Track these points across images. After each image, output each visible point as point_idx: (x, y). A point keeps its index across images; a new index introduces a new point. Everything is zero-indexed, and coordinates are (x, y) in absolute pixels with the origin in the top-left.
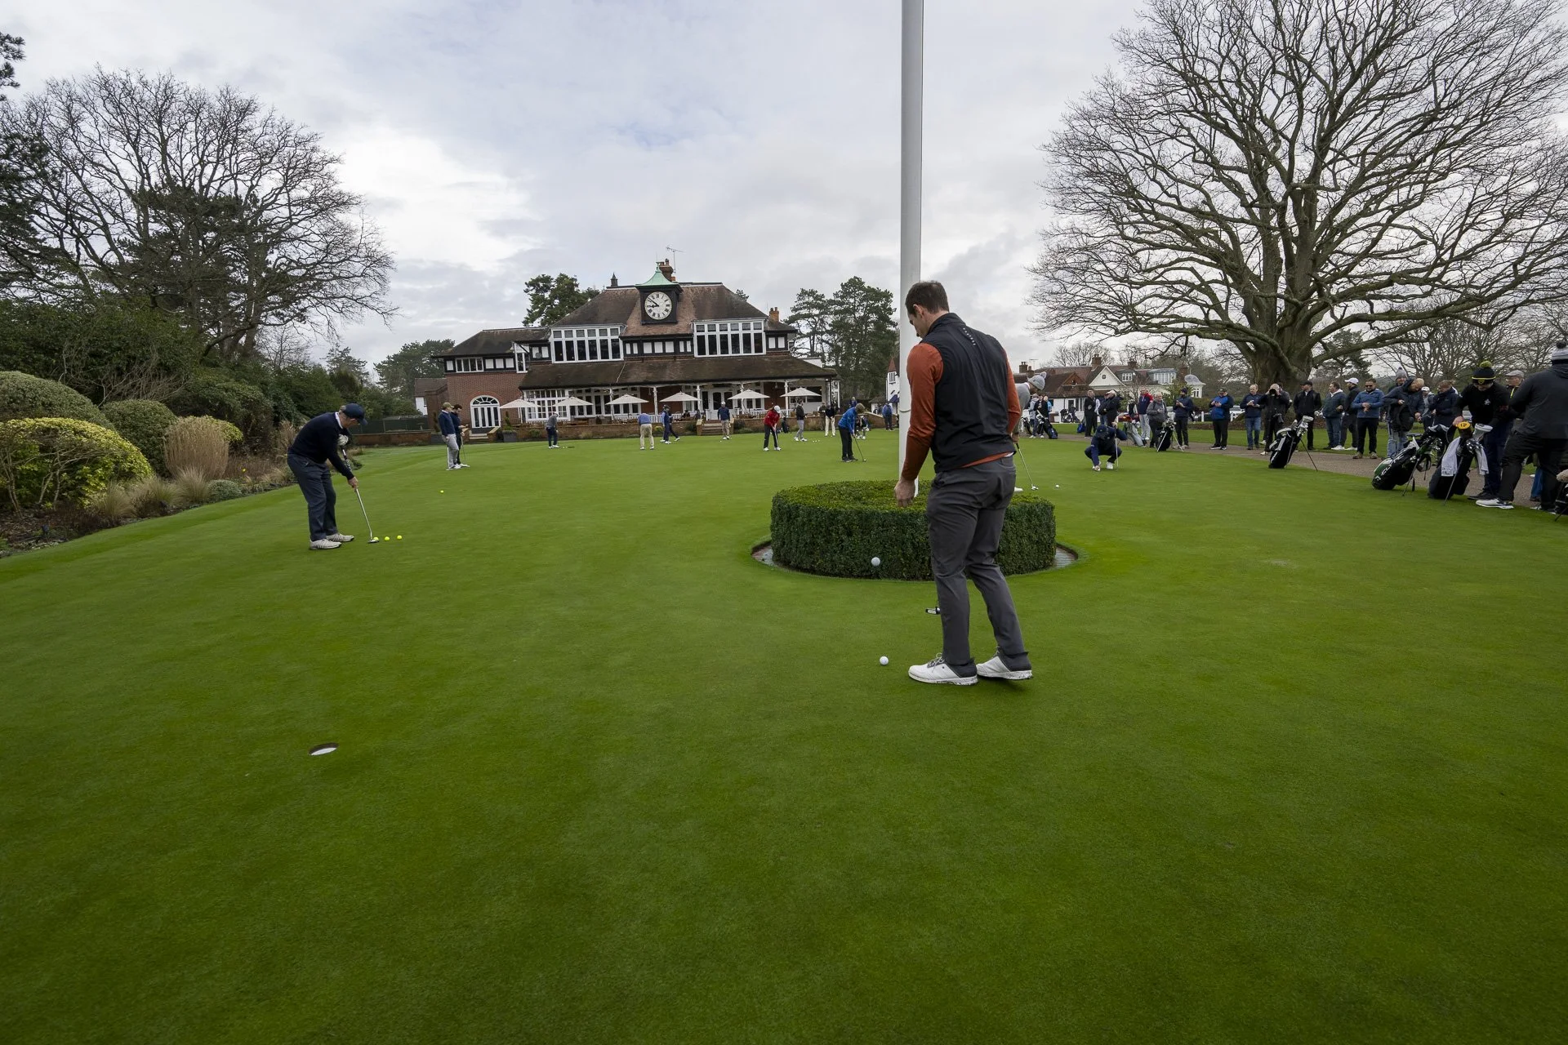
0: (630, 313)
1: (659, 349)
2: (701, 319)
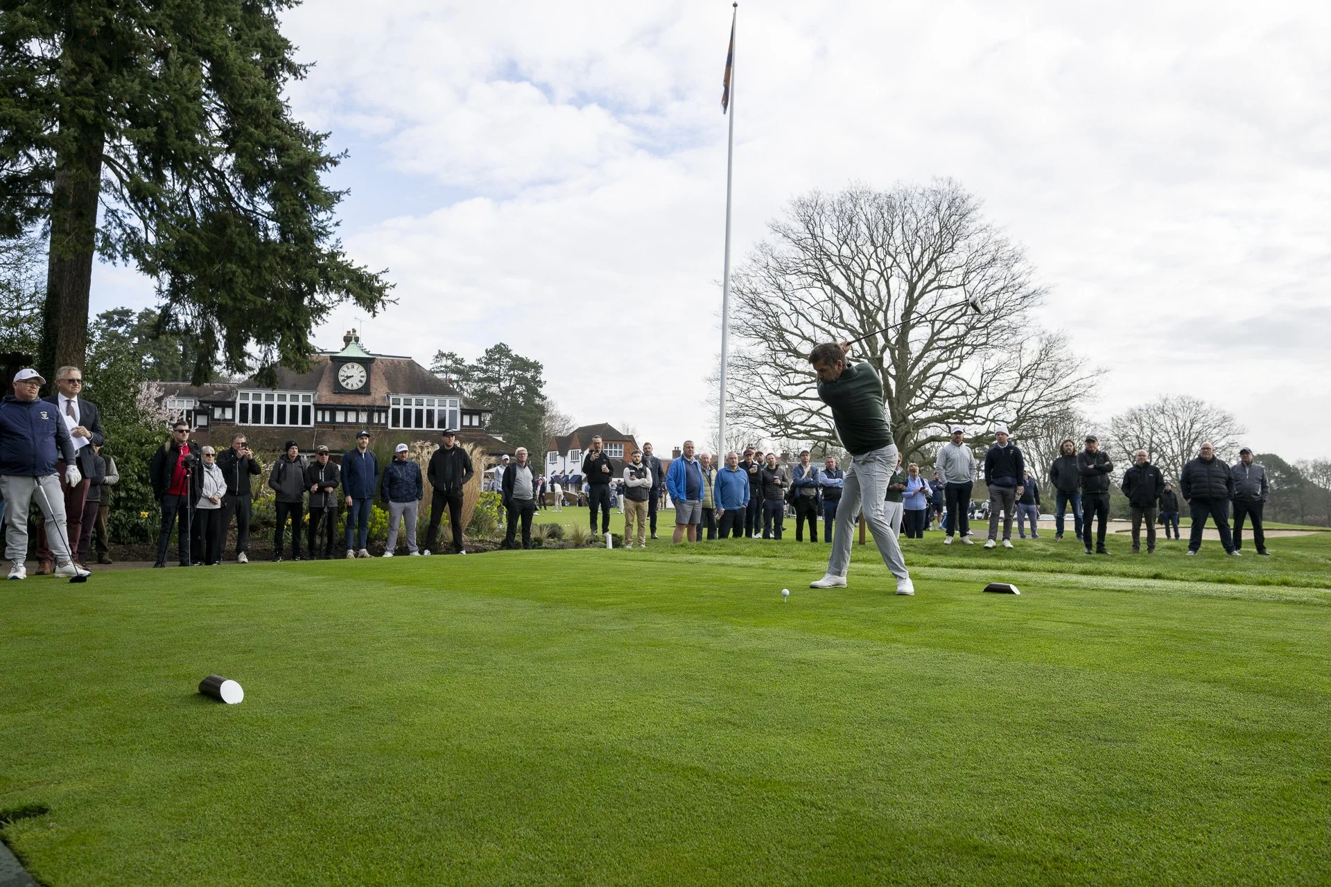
0: (319, 380)
2: (397, 393)
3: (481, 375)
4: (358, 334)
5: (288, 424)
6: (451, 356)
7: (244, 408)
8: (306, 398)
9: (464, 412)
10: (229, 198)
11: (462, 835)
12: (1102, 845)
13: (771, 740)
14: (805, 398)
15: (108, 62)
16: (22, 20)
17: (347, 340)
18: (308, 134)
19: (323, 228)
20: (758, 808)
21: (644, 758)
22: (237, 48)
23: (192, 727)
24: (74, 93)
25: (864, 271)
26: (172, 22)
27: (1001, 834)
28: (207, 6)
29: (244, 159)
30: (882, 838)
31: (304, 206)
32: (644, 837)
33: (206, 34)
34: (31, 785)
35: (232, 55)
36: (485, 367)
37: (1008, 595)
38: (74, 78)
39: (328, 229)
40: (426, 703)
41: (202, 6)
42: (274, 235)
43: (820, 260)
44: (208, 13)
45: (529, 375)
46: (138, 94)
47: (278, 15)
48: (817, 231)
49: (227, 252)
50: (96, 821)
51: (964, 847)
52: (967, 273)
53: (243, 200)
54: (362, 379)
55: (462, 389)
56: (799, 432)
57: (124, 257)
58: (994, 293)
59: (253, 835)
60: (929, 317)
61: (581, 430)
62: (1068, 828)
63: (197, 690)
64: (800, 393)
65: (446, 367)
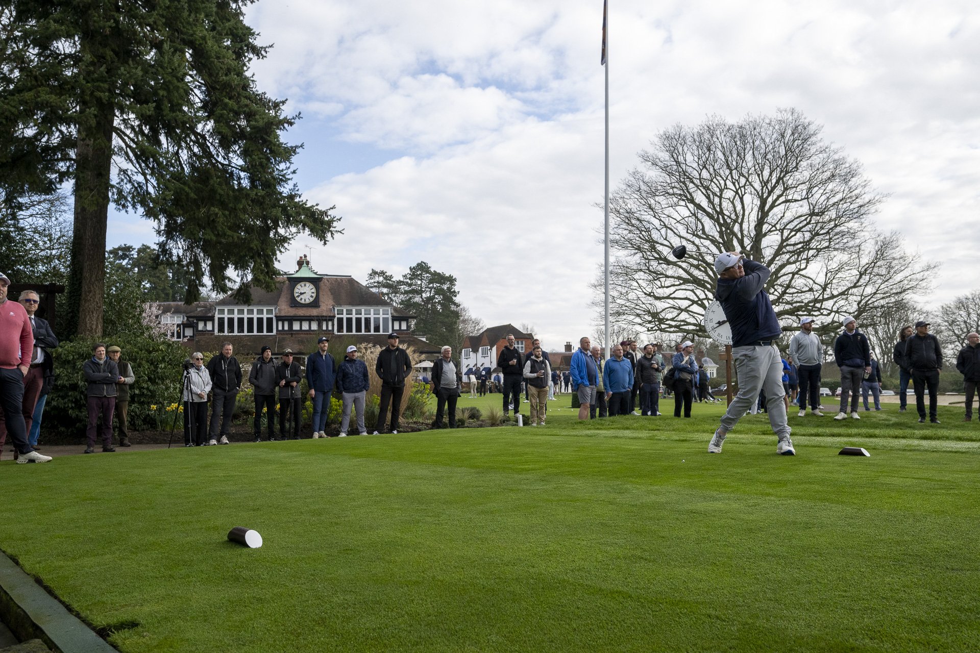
0: (279, 297)
1: (305, 326)
2: (340, 305)
3: (407, 288)
4: (308, 259)
5: (255, 333)
6: (382, 273)
7: (221, 321)
8: (269, 312)
9: (394, 319)
10: (209, 155)
11: (448, 640)
12: (955, 647)
13: (677, 571)
14: (675, 298)
15: (117, 54)
16: (53, 26)
17: (300, 263)
18: (269, 102)
19: (283, 176)
20: (674, 620)
21: (579, 585)
22: (214, 37)
23: (229, 565)
24: (93, 80)
25: (721, 191)
26: (164, 20)
27: (872, 639)
28: (190, 6)
29: (222, 124)
30: (776, 642)
31: (268, 159)
32: (588, 641)
33: (189, 28)
34: (123, 607)
35: (210, 43)
36: (409, 282)
37: (860, 457)
38: (92, 68)
39: (287, 177)
40: (401, 545)
41: (186, 6)
42: (245, 183)
43: (684, 183)
44: (191, 12)
45: (445, 287)
46: (140, 78)
47: (244, 9)
48: (681, 159)
49: (211, 198)
50: (176, 632)
51: (842, 649)
52: (810, 189)
53: (220, 156)
54: (313, 295)
55: (392, 300)
56: (671, 326)
57: (134, 206)
58: (834, 204)
59: (293, 641)
60: (778, 227)
61: (489, 330)
62: (926, 635)
63: (226, 538)
64: (671, 294)
65: (378, 282)
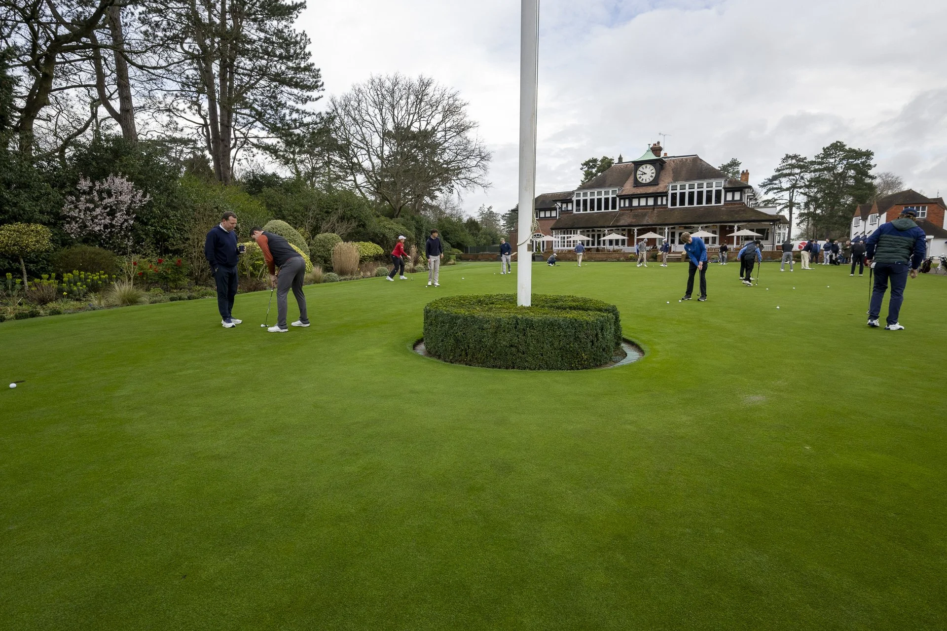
0: (626, 180)
1: (643, 202)
3: (817, 167)
4: (661, 145)
5: (603, 210)
7: (578, 202)
8: (614, 192)
9: (727, 190)
36: (821, 161)
45: (860, 162)
54: (653, 175)
